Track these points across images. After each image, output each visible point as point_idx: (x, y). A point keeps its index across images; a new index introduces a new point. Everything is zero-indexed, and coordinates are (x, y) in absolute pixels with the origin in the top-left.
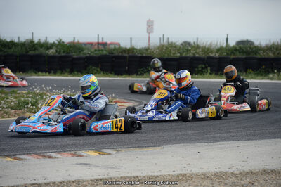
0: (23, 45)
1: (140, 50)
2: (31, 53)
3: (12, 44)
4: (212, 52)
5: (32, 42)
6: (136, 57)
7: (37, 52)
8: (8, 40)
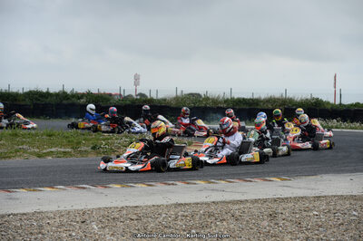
0: (57, 95)
1: (159, 101)
2: (65, 102)
3: (48, 95)
4: (220, 102)
5: (64, 93)
6: (156, 106)
7: (70, 102)
8: (44, 91)
